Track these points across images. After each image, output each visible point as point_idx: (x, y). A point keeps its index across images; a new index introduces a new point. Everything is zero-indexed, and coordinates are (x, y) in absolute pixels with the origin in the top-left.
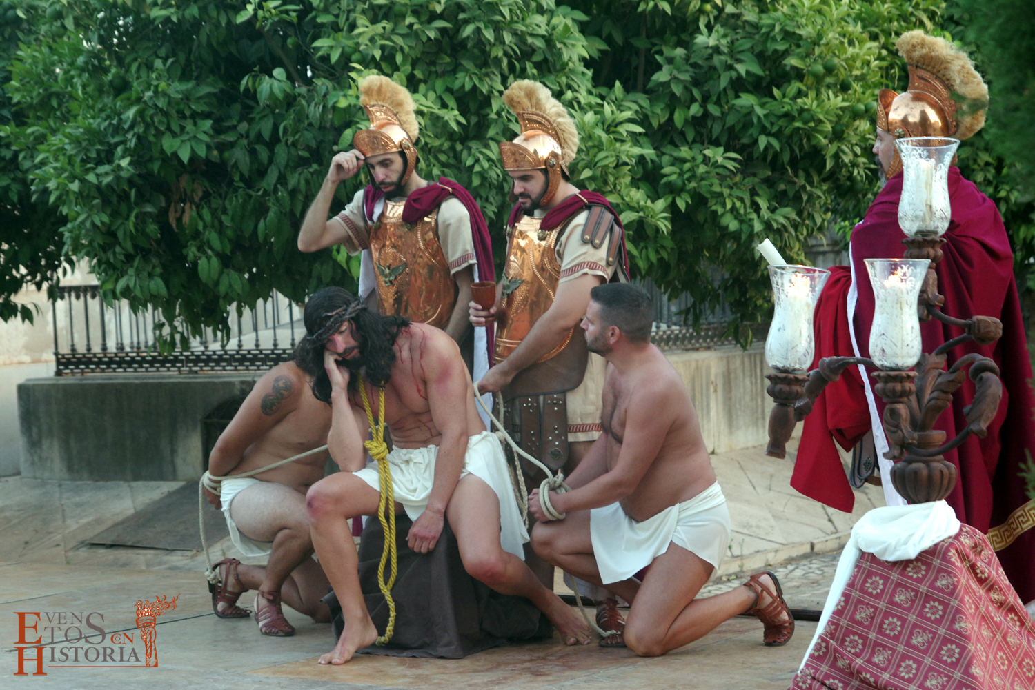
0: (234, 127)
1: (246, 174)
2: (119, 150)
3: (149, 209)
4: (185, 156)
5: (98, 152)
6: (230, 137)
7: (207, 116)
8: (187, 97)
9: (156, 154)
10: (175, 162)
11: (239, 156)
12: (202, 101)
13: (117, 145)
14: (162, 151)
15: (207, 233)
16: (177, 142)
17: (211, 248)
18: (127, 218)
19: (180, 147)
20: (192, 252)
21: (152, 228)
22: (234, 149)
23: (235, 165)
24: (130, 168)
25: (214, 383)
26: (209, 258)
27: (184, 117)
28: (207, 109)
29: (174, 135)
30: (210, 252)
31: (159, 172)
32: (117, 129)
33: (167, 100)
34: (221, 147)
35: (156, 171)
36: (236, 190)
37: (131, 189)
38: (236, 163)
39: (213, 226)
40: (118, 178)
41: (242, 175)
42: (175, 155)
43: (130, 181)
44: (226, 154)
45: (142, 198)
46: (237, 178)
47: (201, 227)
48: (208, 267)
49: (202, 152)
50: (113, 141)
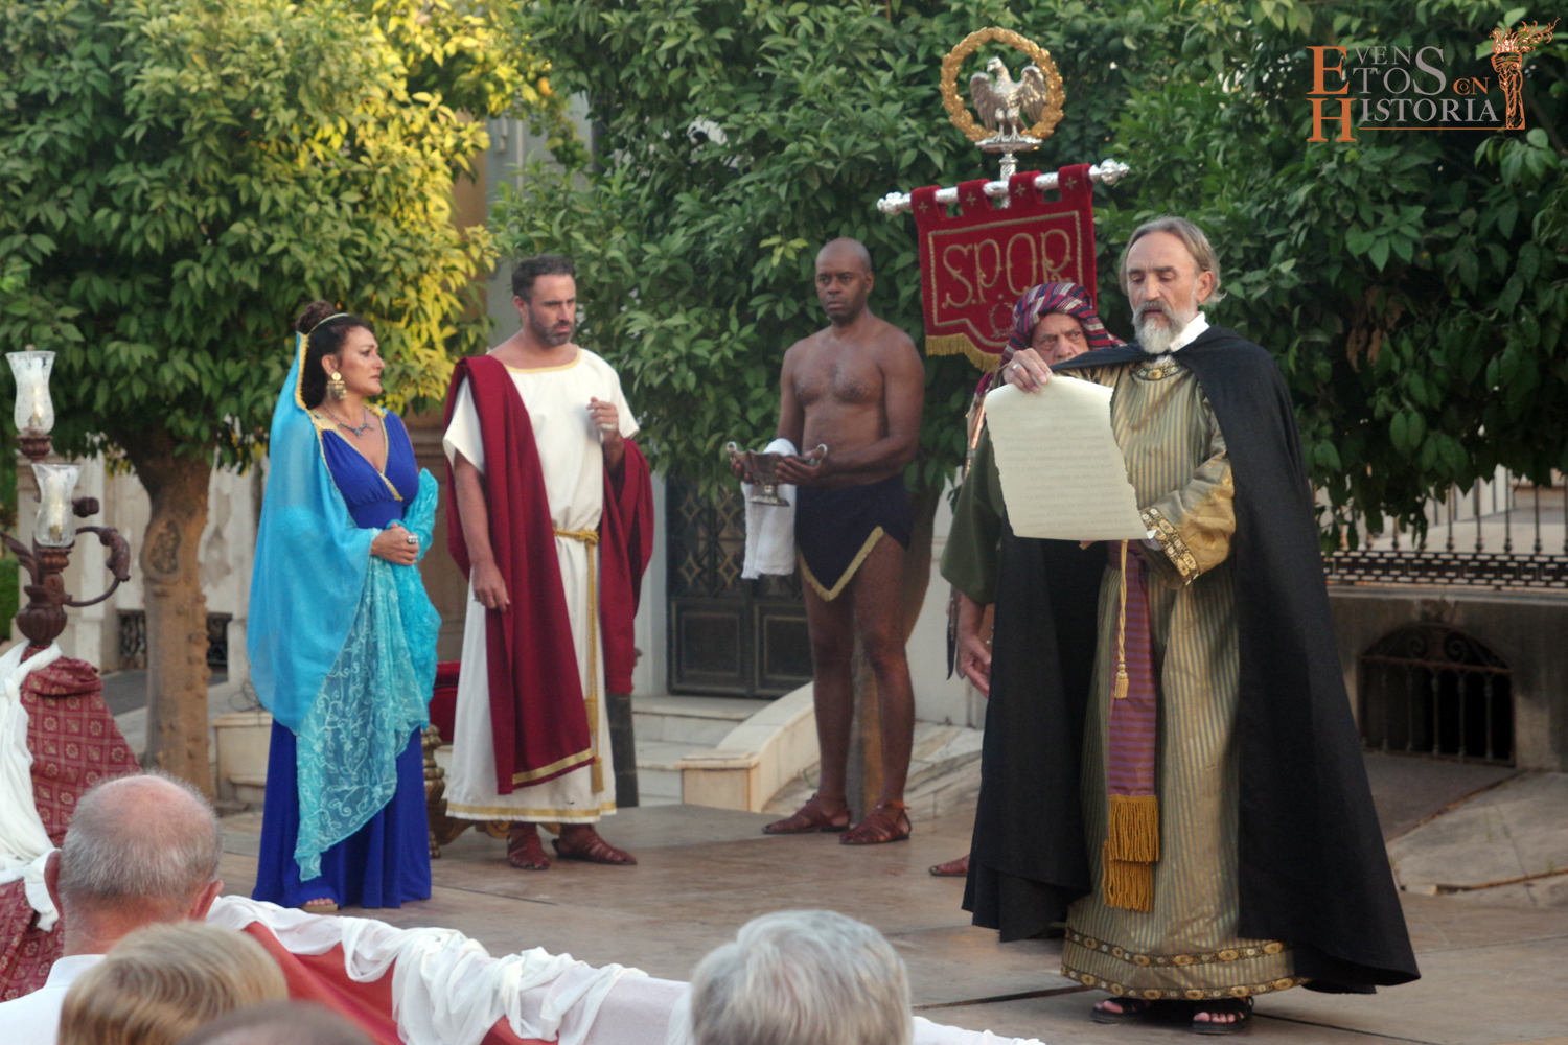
0: (1455, 217)
1: (1473, 288)
2: (1279, 247)
3: (1320, 337)
4: (1380, 260)
5: (1246, 249)
6: (1448, 232)
7: (1414, 199)
8: (1386, 170)
9: (1334, 254)
10: (1362, 269)
11: (1462, 260)
12: (1408, 177)
13: (1274, 241)
14: (1345, 251)
15: (1406, 375)
16: (1369, 237)
17: (1411, 399)
18: (1285, 350)
19: (1372, 247)
20: (1381, 403)
21: (1323, 366)
22: (1454, 251)
23: (1456, 273)
24: (1295, 275)
25: (1380, 602)
26: (1407, 414)
27: (1379, 201)
28: (1414, 189)
29: (1365, 228)
30: (1408, 405)
31: (1337, 282)
32: (1277, 217)
33: (1357, 175)
34: (1435, 246)
35: (1333, 280)
36: (1454, 311)
37: (1293, 307)
38: (1457, 269)
39: (1415, 365)
40: (1274, 290)
41: (1464, 288)
42: (1365, 257)
43: (1293, 295)
44: (1442, 258)
45: (1308, 322)
46: (1456, 293)
47: (1396, 367)
48: (1405, 427)
49: (1406, 254)
50: (1270, 234)
